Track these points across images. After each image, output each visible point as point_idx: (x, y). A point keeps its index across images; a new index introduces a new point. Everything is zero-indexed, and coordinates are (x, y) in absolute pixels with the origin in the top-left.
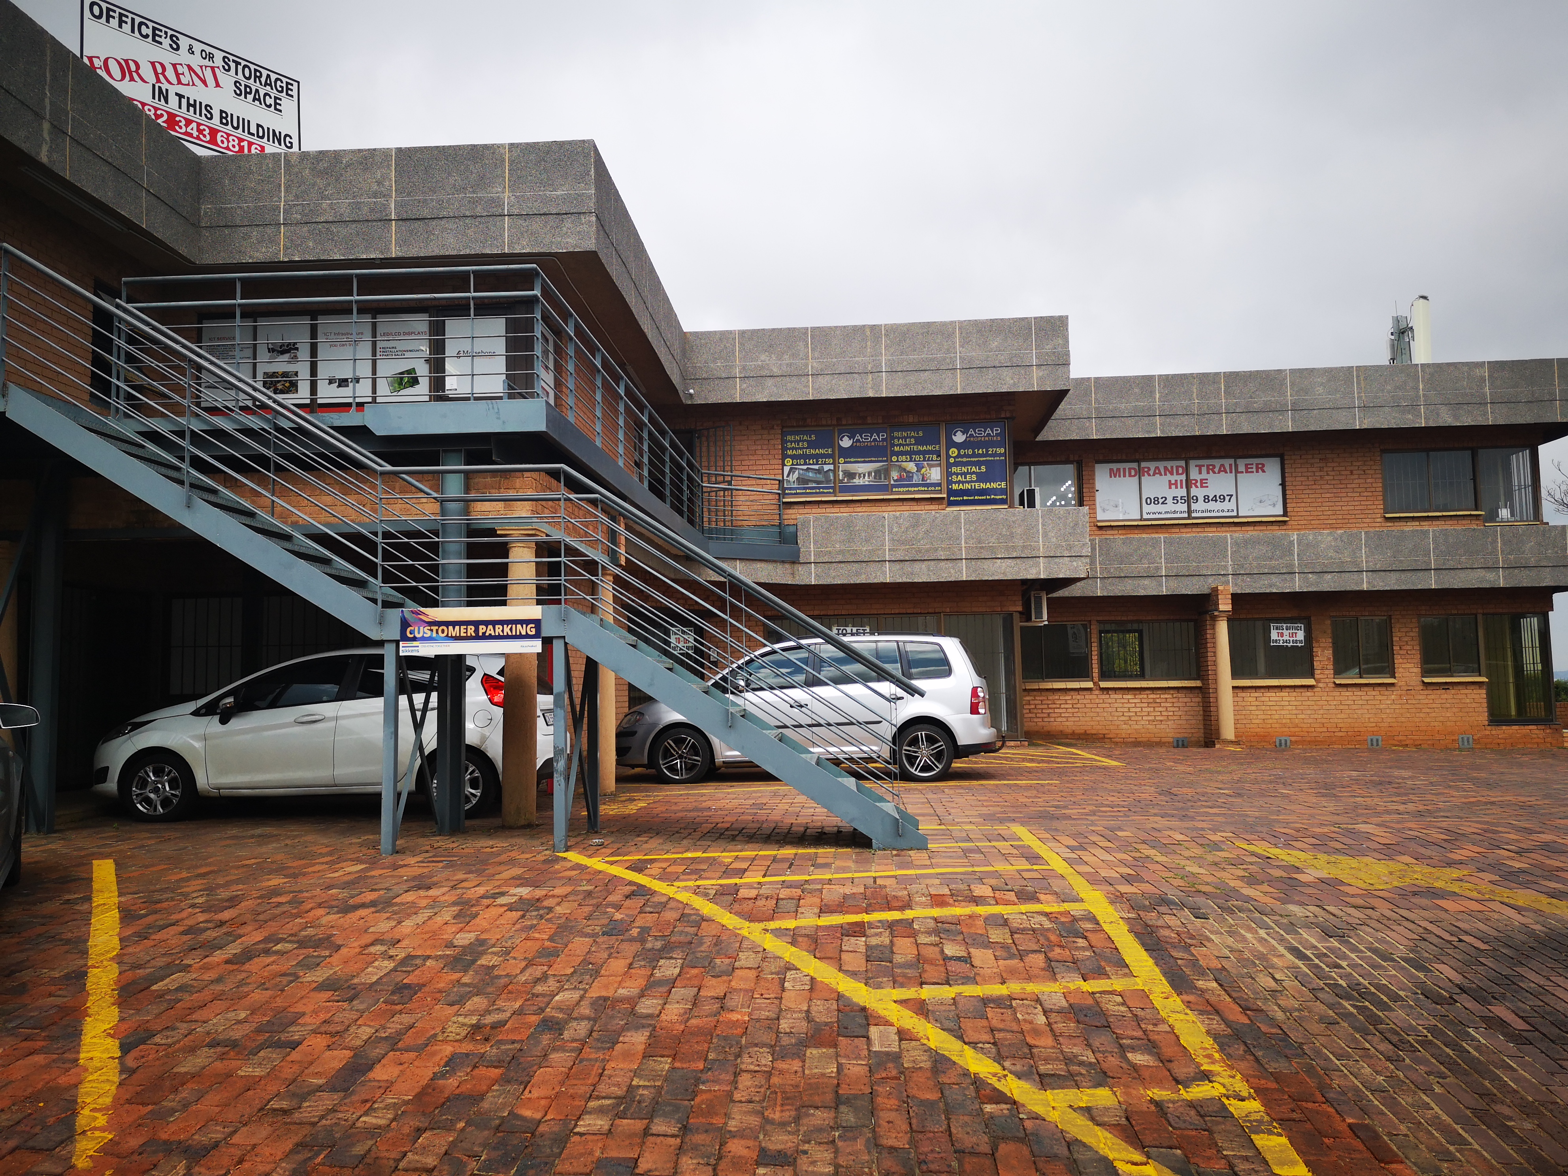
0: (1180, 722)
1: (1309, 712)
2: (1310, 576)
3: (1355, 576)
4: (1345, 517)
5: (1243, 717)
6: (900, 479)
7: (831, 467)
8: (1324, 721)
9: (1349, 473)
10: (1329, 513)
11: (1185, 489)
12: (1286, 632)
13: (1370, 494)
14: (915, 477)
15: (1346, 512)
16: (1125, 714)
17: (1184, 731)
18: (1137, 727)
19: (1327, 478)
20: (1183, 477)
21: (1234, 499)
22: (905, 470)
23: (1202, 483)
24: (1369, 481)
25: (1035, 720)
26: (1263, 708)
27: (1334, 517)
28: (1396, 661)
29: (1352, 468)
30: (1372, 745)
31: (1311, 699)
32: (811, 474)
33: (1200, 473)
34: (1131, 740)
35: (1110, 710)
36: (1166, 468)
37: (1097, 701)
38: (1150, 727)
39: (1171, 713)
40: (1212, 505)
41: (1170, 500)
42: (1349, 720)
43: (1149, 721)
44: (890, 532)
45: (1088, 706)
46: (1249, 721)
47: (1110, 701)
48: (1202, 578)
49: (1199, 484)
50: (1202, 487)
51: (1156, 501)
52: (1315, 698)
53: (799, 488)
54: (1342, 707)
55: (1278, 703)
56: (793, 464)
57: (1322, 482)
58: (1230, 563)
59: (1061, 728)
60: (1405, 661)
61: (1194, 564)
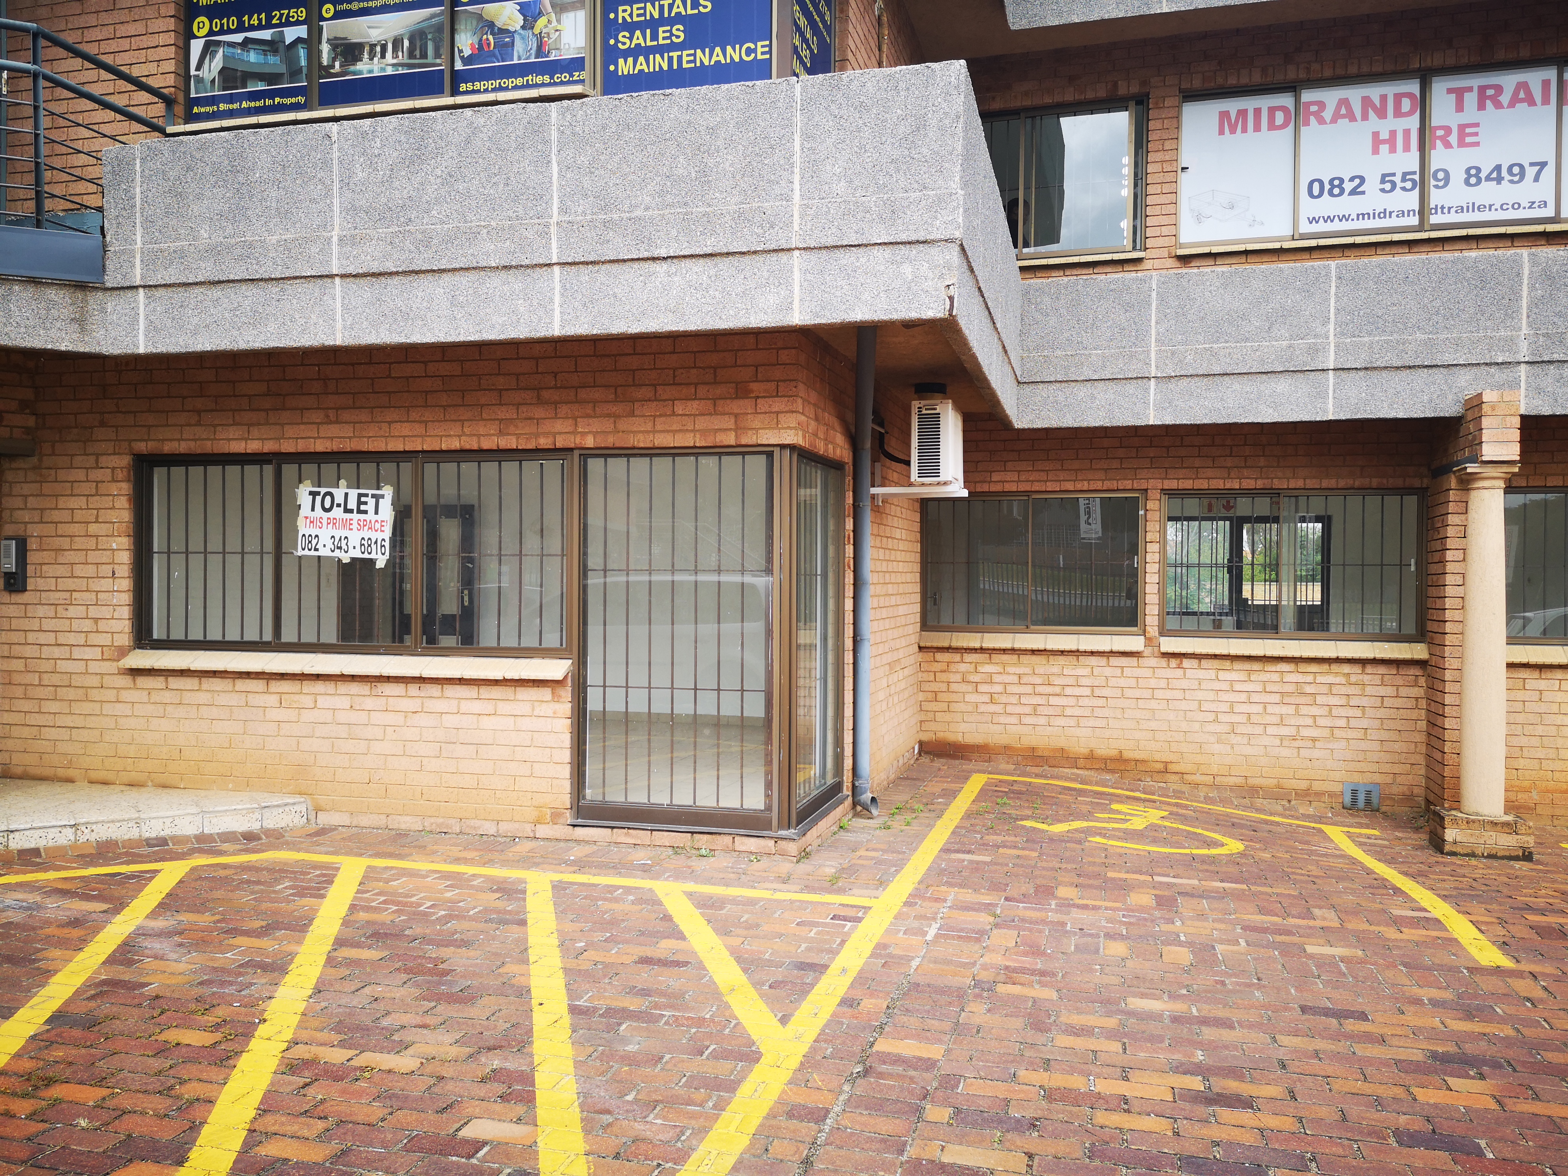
0: (1363, 745)
5: (1535, 741)
6: (480, 52)
7: (302, 31)
11: (1415, 154)
14: (519, 46)
16: (1222, 718)
17: (1375, 767)
18: (1248, 750)
20: (1413, 123)
21: (1549, 173)
22: (491, 25)
23: (1463, 135)
25: (1003, 719)
32: (253, 57)
33: (1460, 108)
34: (1232, 781)
35: (1184, 705)
36: (1366, 102)
37: (1153, 683)
38: (1285, 752)
39: (1342, 723)
40: (1487, 193)
41: (1372, 185)
43: (1282, 738)
44: (345, 184)
45: (1129, 693)
46: (1552, 754)
47: (1184, 684)
48: (1439, 375)
49: (1453, 139)
50: (1462, 144)
51: (1336, 187)
53: (231, 99)
56: (211, 33)
58: (1525, 330)
59: (1061, 743)
61: (1420, 336)
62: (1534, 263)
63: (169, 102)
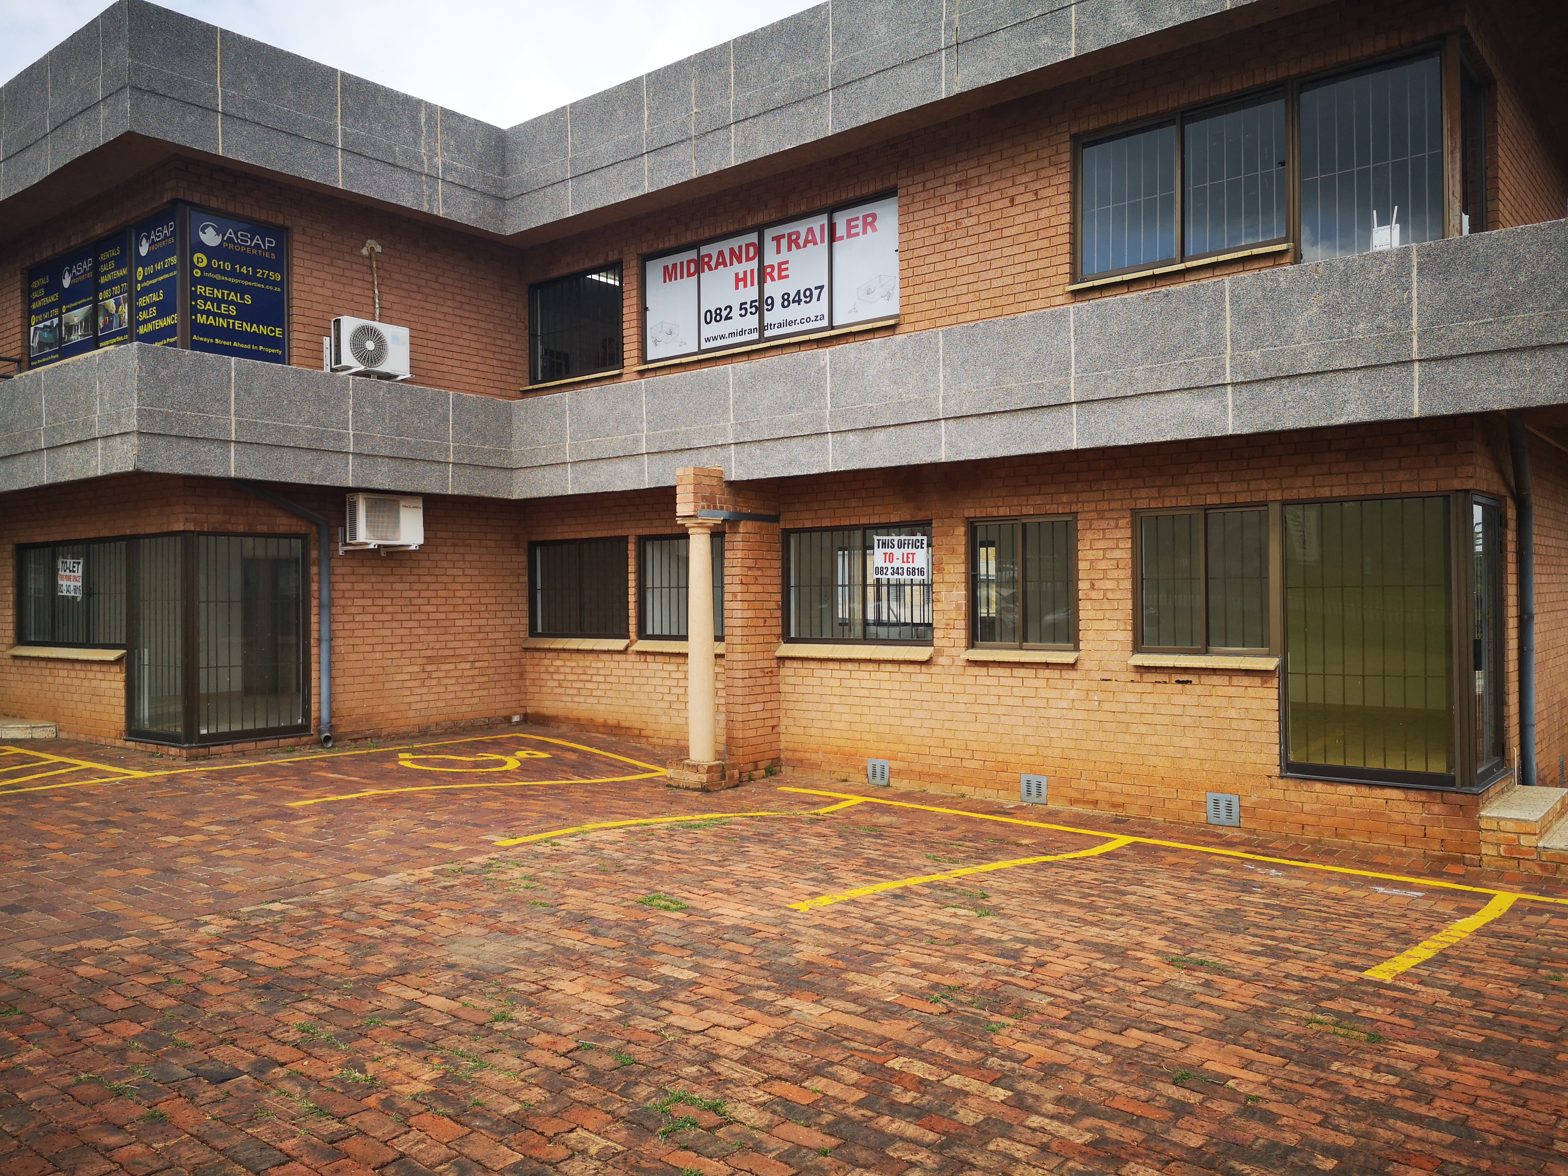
1: (921, 714)
2: (851, 436)
3: (925, 431)
4: (997, 302)
6: (105, 326)
7: (58, 320)
8: (945, 734)
9: (1007, 202)
10: (967, 298)
11: (756, 287)
12: (897, 552)
13: (1045, 243)
14: (115, 322)
15: (998, 292)
19: (968, 222)
20: (755, 264)
21: (825, 294)
22: (107, 311)
23: (780, 270)
24: (1044, 213)
26: (850, 700)
27: (977, 306)
28: (1082, 615)
29: (1012, 192)
30: (1029, 793)
31: (926, 687)
32: (46, 335)
35: (648, 687)
37: (634, 673)
40: (792, 311)
41: (736, 311)
42: (990, 737)
45: (621, 679)
47: (648, 674)
49: (776, 274)
50: (781, 277)
51: (718, 314)
52: (932, 687)
53: (40, 357)
54: (977, 709)
55: (874, 693)
56: (36, 323)
57: (958, 234)
58: (732, 421)
60: (1100, 615)
61: (684, 428)
62: (735, 374)
63: (19, 362)
